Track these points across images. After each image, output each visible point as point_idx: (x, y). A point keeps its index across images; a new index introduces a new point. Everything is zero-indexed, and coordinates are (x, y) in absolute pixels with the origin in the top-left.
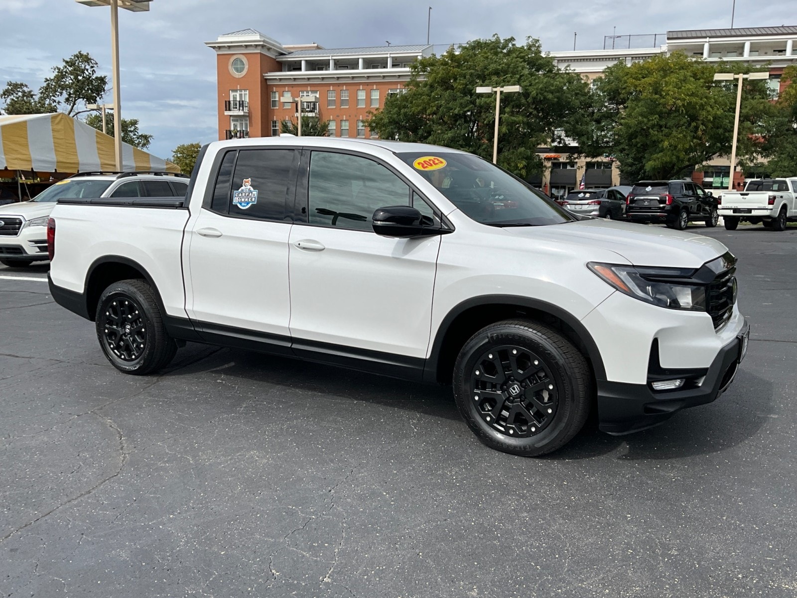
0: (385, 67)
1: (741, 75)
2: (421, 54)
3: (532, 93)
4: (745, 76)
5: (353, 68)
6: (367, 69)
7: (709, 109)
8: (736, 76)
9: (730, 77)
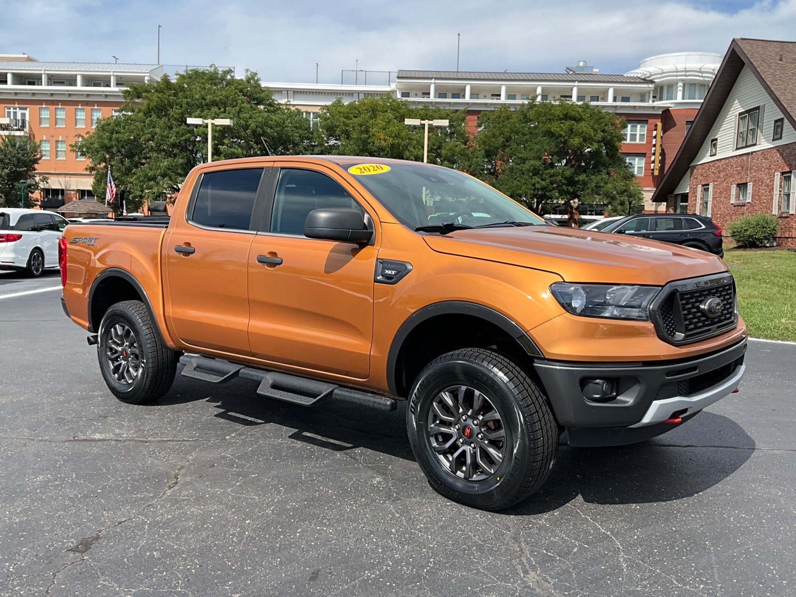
0: (108, 85)
1: (427, 121)
2: (148, 75)
3: (251, 125)
4: (431, 122)
5: (71, 85)
6: (87, 86)
7: (411, 149)
8: (423, 122)
9: (416, 122)
